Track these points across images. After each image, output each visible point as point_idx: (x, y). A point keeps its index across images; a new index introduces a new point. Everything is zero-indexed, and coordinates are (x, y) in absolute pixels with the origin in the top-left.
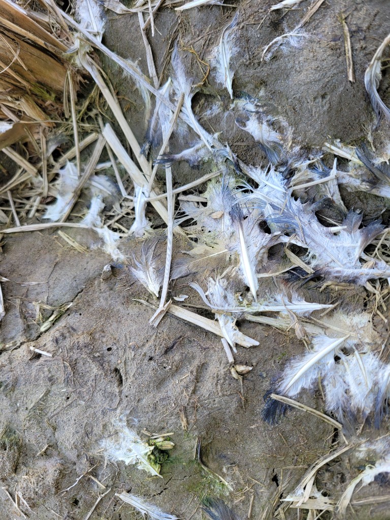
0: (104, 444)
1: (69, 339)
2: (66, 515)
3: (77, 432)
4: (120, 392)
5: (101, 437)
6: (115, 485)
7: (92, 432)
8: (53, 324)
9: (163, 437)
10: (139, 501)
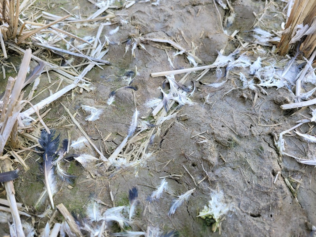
0: (222, 193)
1: (281, 195)
2: (190, 158)
3: (230, 181)
4: (248, 214)
5: (225, 192)
6: (197, 189)
7: (229, 189)
8: (288, 187)
9: (219, 228)
10: (186, 197)
